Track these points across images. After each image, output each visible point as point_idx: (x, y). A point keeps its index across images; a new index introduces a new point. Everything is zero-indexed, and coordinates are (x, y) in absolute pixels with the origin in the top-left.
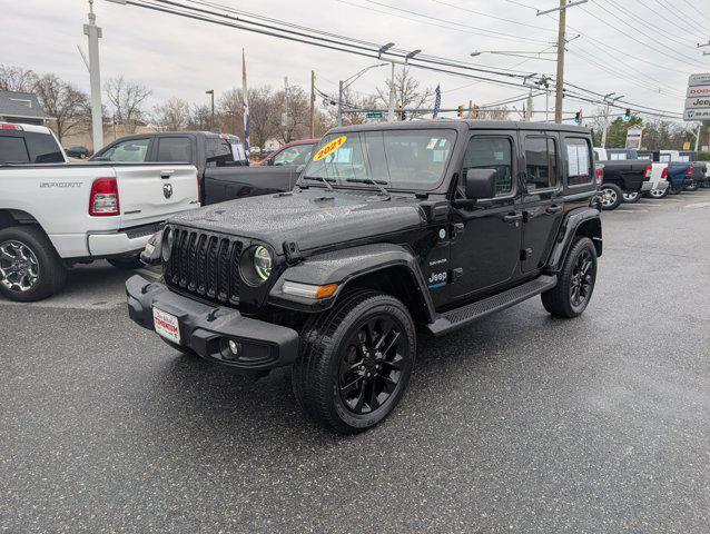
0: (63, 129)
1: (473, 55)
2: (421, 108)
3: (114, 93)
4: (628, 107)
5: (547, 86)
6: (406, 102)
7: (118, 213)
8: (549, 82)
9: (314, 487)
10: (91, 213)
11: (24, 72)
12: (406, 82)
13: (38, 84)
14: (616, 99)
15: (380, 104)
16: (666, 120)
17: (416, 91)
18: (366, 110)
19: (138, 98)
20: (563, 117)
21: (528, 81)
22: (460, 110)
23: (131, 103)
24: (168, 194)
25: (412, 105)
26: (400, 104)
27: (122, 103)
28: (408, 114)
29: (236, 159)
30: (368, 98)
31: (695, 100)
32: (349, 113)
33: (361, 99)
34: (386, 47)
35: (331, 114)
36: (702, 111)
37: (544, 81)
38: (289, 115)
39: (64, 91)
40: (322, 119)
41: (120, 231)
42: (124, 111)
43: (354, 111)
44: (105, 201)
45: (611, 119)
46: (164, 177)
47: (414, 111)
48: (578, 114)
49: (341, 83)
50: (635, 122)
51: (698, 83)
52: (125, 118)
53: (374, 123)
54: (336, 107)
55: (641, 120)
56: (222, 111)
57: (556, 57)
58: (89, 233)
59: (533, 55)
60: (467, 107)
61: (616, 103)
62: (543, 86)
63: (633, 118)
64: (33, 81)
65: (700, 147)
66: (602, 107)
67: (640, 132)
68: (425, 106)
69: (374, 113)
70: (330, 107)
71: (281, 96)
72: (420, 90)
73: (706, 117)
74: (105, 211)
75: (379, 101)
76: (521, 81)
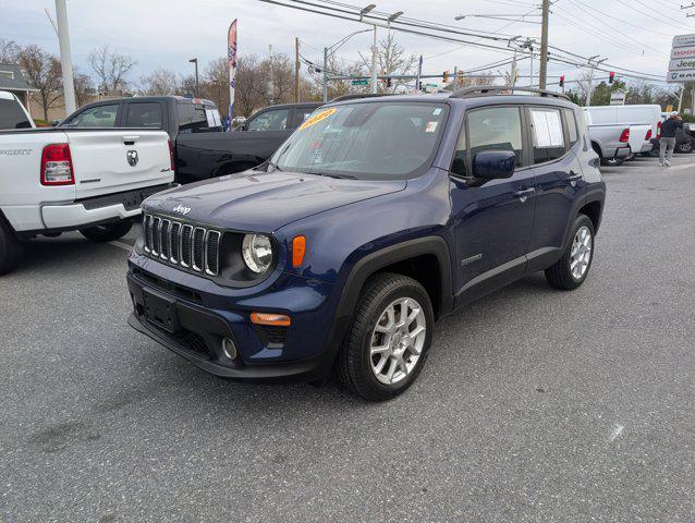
0: (49, 101)
1: (458, 19)
2: (406, 74)
3: (99, 64)
4: (611, 69)
5: (532, 49)
6: (392, 68)
7: (73, 182)
8: (533, 45)
9: (269, 483)
10: (43, 183)
11: (6, 43)
12: (391, 48)
13: (20, 55)
14: (600, 62)
15: (365, 70)
16: (649, 83)
17: (402, 57)
18: (352, 77)
19: (123, 69)
20: (547, 82)
21: (512, 44)
22: (445, 76)
23: (116, 74)
24: (133, 161)
25: (398, 72)
26: (385, 70)
27: (107, 74)
28: (393, 81)
29: (211, 125)
30: (353, 64)
31: (679, 62)
32: (335, 80)
33: (347, 66)
34: (367, 9)
35: (317, 82)
36: (686, 73)
37: (528, 44)
38: (275, 84)
39: (48, 62)
40: (308, 87)
41: (77, 201)
42: (109, 82)
43: (339, 78)
44: (58, 169)
45: (595, 83)
46: (127, 143)
47: (399, 78)
48: (562, 79)
49: (326, 50)
50: (618, 86)
51: (682, 44)
52: (111, 89)
53: (360, 89)
54: (322, 75)
55: (624, 84)
56: (208, 81)
57: (540, 19)
58: (43, 204)
59: (517, 18)
60: (452, 72)
61: (600, 66)
62: (528, 50)
63: (617, 82)
64: (16, 53)
65: (682, 110)
66: (586, 71)
67: (623, 96)
68: (410, 73)
69: (360, 80)
70: (316, 75)
71: (266, 65)
72: (405, 57)
73: (689, 78)
74: (58, 179)
75: (365, 68)
76: (505, 45)
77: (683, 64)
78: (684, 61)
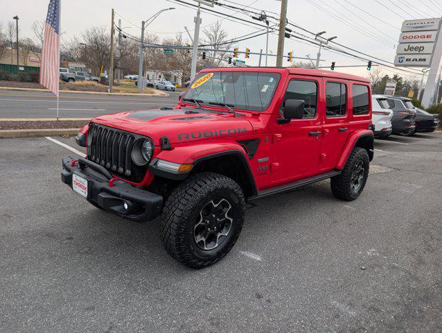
77: (410, 49)
78: (411, 45)
